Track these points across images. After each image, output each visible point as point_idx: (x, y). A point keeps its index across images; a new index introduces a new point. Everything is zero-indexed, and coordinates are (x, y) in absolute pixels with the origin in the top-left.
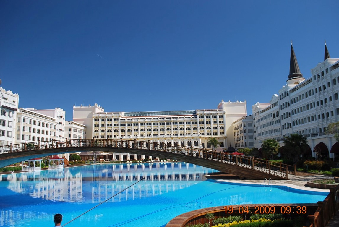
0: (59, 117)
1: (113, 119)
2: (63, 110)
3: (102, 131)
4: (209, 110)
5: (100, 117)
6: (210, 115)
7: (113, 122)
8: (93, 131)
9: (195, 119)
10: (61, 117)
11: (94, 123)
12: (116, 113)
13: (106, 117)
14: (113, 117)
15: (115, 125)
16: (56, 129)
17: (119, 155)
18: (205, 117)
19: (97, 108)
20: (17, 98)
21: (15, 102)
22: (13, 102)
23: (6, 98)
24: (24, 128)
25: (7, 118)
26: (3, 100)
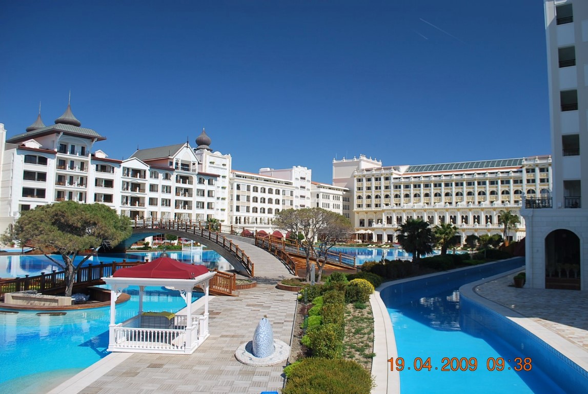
0: (300, 179)
1: (383, 179)
2: (306, 168)
3: (369, 197)
4: (546, 156)
5: (364, 176)
6: (547, 166)
7: (383, 183)
8: (355, 197)
9: (518, 174)
10: (303, 178)
11: (356, 184)
12: (387, 169)
13: (373, 176)
14: (382, 175)
15: (387, 187)
16: (294, 196)
17: (382, 235)
18: (537, 170)
19: (364, 161)
20: (228, 160)
21: (225, 165)
22: (223, 165)
23: (212, 161)
24: (238, 197)
25: (206, 187)
26: (208, 164)
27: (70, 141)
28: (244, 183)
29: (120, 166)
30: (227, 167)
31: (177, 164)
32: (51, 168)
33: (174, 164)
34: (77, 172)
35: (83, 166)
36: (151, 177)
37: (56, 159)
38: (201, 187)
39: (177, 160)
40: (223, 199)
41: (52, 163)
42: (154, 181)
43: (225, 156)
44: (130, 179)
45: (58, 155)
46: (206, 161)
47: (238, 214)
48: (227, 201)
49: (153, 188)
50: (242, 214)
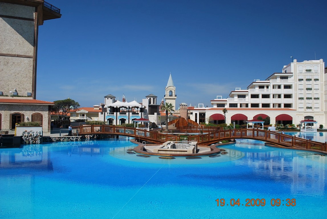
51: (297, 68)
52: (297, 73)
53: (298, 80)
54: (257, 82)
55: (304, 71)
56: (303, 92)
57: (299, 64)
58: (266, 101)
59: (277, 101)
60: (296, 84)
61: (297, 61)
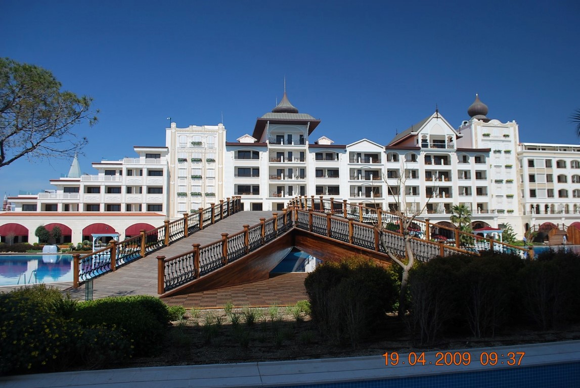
20: (512, 129)
21: (508, 136)
22: (504, 136)
23: (486, 133)
24: (532, 178)
25: (472, 166)
26: (480, 137)
27: (286, 130)
28: (540, 158)
29: (346, 151)
30: (511, 138)
31: (424, 141)
32: (264, 162)
33: (420, 141)
34: (295, 163)
35: (302, 156)
36: (389, 160)
37: (268, 152)
38: (464, 167)
39: (424, 136)
40: (509, 182)
41: (264, 155)
42: (393, 165)
43: (507, 123)
44: (361, 165)
45: (269, 147)
46: (476, 134)
47: (534, 201)
48: (515, 185)
49: (392, 174)
50: (542, 200)
51: (177, 138)
52: (176, 148)
53: (177, 161)
54: (102, 162)
55: (189, 145)
56: (185, 182)
57: (182, 132)
58: (113, 198)
59: (134, 198)
60: (175, 167)
61: (177, 127)
